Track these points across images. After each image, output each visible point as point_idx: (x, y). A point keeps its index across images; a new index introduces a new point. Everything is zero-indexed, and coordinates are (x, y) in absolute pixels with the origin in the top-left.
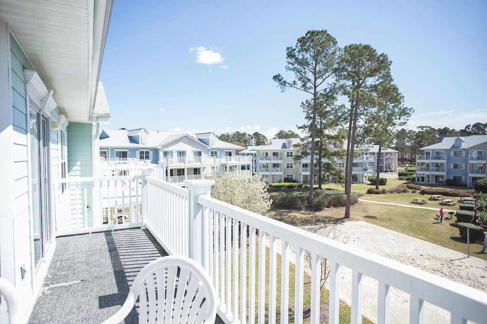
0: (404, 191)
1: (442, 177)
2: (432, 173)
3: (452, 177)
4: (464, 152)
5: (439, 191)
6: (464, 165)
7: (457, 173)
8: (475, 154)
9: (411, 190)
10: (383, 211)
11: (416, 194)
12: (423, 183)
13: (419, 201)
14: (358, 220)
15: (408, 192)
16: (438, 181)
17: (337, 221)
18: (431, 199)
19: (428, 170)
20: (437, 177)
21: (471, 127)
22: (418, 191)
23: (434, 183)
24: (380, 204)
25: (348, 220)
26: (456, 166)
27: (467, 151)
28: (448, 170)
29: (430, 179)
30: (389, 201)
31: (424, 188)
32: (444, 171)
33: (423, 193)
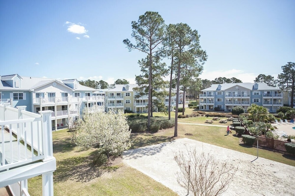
0: (198, 116)
1: (212, 106)
2: (208, 104)
3: (217, 106)
4: (222, 92)
5: (215, 114)
6: (222, 99)
7: (219, 104)
8: (227, 94)
9: (201, 115)
10: (194, 129)
11: (204, 117)
12: (203, 110)
13: (209, 121)
14: (183, 137)
15: (199, 116)
16: (210, 109)
17: (170, 139)
18: (214, 119)
19: (205, 102)
20: (210, 106)
21: (217, 79)
22: (204, 115)
23: (208, 109)
24: (189, 125)
25: (177, 138)
26: (219, 100)
27: (224, 91)
28: (215, 102)
29: (206, 108)
30: (193, 123)
31: (207, 113)
32: (213, 103)
33: (207, 116)
